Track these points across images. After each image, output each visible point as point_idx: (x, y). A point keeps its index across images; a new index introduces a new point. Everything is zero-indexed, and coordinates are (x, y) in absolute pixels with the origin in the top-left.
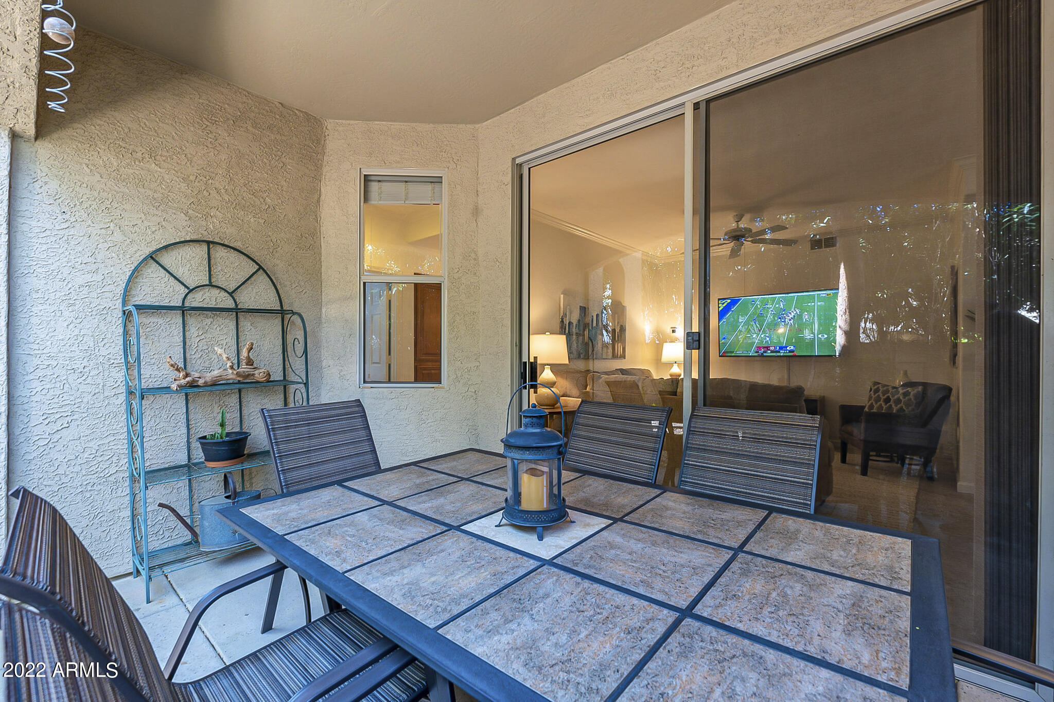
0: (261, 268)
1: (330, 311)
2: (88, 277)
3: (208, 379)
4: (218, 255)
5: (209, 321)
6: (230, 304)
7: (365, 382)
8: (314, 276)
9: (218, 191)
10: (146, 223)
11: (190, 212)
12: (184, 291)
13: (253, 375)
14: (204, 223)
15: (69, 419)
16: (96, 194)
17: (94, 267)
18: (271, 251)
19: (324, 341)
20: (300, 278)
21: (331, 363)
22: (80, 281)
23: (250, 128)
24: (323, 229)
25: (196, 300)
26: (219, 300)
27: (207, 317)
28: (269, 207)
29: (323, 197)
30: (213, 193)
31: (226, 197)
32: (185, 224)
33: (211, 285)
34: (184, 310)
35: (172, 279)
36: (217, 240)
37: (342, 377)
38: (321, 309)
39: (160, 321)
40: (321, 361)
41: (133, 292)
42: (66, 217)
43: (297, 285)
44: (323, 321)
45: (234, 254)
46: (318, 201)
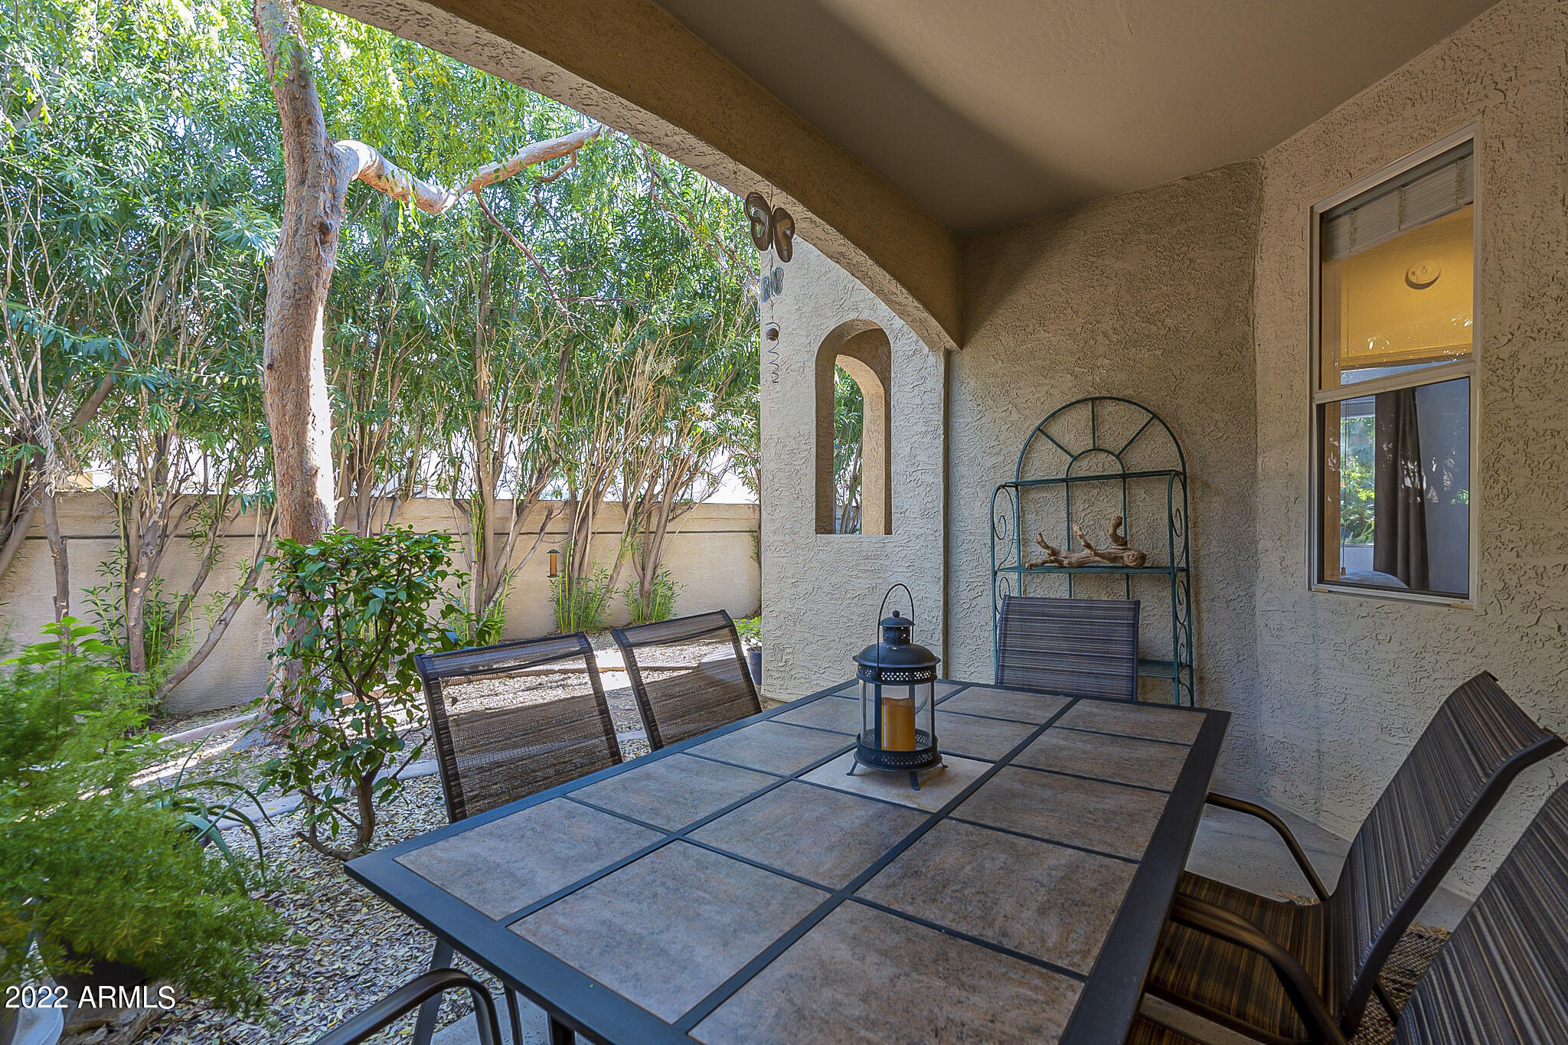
0: (1155, 416)
1: (1268, 461)
2: (994, 460)
3: (1073, 560)
4: (1105, 412)
5: (1095, 492)
6: (1117, 469)
7: (1321, 580)
8: (1242, 409)
9: (1105, 334)
10: (1037, 396)
11: (1077, 369)
12: (1069, 459)
13: (1122, 557)
14: (1090, 378)
15: (982, 588)
16: (999, 380)
17: (997, 449)
18: (1173, 388)
19: (1261, 510)
20: (1218, 417)
21: (1270, 544)
22: (989, 464)
23: (1143, 237)
24: (1258, 333)
25: (1083, 468)
26: (1107, 465)
27: (1094, 487)
28: (1169, 331)
29: (1258, 282)
30: (1100, 338)
31: (1114, 338)
32: (1070, 385)
33: (1097, 449)
34: (1068, 481)
35: (1059, 450)
36: (1105, 394)
37: (1284, 569)
38: (1255, 460)
39: (1049, 496)
40: (1255, 542)
41: (1027, 468)
42: (980, 408)
43: (1213, 428)
44: (1260, 478)
45: (1123, 406)
46: (1251, 290)
